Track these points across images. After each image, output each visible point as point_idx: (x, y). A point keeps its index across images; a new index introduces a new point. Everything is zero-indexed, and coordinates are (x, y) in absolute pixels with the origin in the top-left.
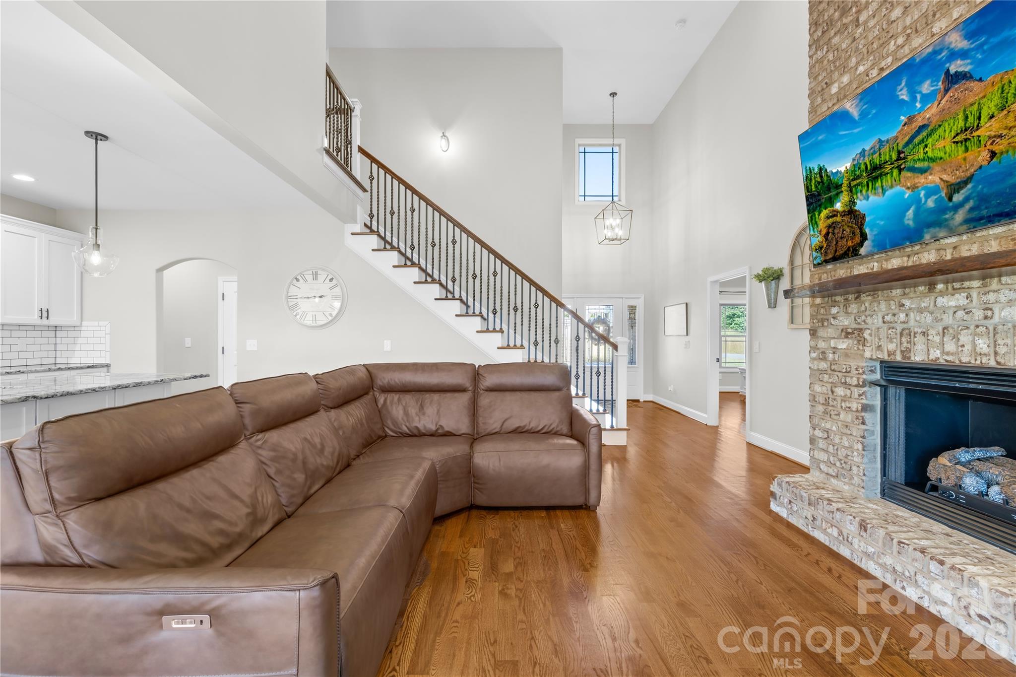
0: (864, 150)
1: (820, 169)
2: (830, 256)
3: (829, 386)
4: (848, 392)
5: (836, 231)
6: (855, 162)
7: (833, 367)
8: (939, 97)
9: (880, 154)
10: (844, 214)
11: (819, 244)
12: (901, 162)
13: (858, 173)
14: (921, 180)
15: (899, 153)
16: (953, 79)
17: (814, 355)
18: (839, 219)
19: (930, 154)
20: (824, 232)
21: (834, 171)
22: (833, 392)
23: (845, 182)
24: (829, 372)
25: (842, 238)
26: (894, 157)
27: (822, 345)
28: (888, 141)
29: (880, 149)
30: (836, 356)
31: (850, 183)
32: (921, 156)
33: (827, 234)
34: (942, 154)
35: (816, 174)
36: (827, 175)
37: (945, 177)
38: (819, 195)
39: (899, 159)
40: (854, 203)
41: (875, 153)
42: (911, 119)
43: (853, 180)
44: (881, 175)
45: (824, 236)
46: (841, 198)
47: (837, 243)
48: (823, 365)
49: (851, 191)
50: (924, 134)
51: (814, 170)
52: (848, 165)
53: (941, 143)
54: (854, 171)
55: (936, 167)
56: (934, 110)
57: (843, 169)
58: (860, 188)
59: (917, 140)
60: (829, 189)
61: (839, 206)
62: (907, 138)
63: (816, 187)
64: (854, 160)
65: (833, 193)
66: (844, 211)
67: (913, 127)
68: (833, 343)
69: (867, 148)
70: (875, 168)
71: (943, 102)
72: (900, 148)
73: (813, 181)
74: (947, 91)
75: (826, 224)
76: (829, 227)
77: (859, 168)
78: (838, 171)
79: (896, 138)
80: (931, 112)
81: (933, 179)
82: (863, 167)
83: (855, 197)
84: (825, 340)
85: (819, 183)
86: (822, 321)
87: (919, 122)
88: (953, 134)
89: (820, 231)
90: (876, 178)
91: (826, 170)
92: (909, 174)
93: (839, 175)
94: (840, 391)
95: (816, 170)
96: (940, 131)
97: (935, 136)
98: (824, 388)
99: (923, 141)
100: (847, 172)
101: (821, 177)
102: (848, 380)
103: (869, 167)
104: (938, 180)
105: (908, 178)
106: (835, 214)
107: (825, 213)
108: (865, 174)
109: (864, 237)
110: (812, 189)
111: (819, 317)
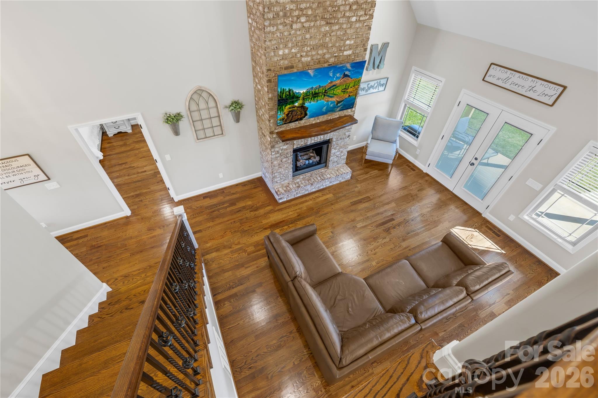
0: (313, 87)
1: (290, 90)
2: (288, 122)
3: (280, 160)
4: (287, 159)
5: (293, 113)
6: (308, 91)
7: (281, 154)
8: (341, 79)
9: (319, 90)
10: (298, 107)
11: (282, 118)
12: (325, 93)
13: (308, 94)
14: (330, 99)
15: (325, 91)
16: (345, 76)
17: (273, 154)
18: (296, 109)
19: (335, 93)
20: (287, 113)
21: (297, 92)
22: (281, 161)
23: (302, 96)
24: (280, 156)
25: (295, 115)
26: (324, 91)
27: (277, 149)
28: (322, 87)
29: (319, 88)
30: (283, 151)
31: (304, 97)
32: (332, 93)
33: (288, 114)
34: (338, 94)
35: (287, 92)
36: (293, 93)
37: (337, 99)
38: (287, 99)
39: (325, 92)
40: (304, 104)
41: (317, 89)
42: (331, 82)
43: (305, 96)
44: (317, 96)
45: (286, 115)
46: (299, 102)
47: (293, 116)
48: (278, 155)
49: (304, 100)
50: (334, 87)
51: (286, 90)
52: (305, 91)
53: (338, 91)
54: (307, 93)
55: (335, 97)
56: (339, 82)
57: (302, 92)
58: (308, 99)
59: (332, 88)
60: (293, 98)
61: (296, 104)
62: (329, 87)
63: (286, 96)
64: (307, 90)
65: (295, 100)
66: (299, 106)
67: (332, 84)
68: (281, 148)
69: (314, 87)
70: (316, 94)
71: (342, 80)
72: (326, 89)
73: (285, 94)
74: (343, 78)
75: (288, 111)
76: (290, 111)
77: (309, 93)
78: (299, 92)
79: (326, 86)
80: (338, 82)
81: (334, 99)
82: (311, 92)
83: (305, 102)
84: (278, 148)
85: (288, 95)
86: (277, 142)
87: (334, 84)
88: (342, 89)
89: (284, 113)
90: (315, 97)
91: (293, 91)
92: (327, 97)
93: (299, 93)
94: (284, 160)
95: (287, 90)
96: (339, 87)
97: (337, 89)
98: (278, 162)
99: (333, 89)
100: (303, 93)
101: (289, 93)
102: (287, 156)
103: (313, 93)
104: (335, 100)
105: (326, 98)
106: (294, 107)
107: (288, 106)
108: (311, 95)
109: (306, 114)
110: (283, 97)
111: (276, 141)
